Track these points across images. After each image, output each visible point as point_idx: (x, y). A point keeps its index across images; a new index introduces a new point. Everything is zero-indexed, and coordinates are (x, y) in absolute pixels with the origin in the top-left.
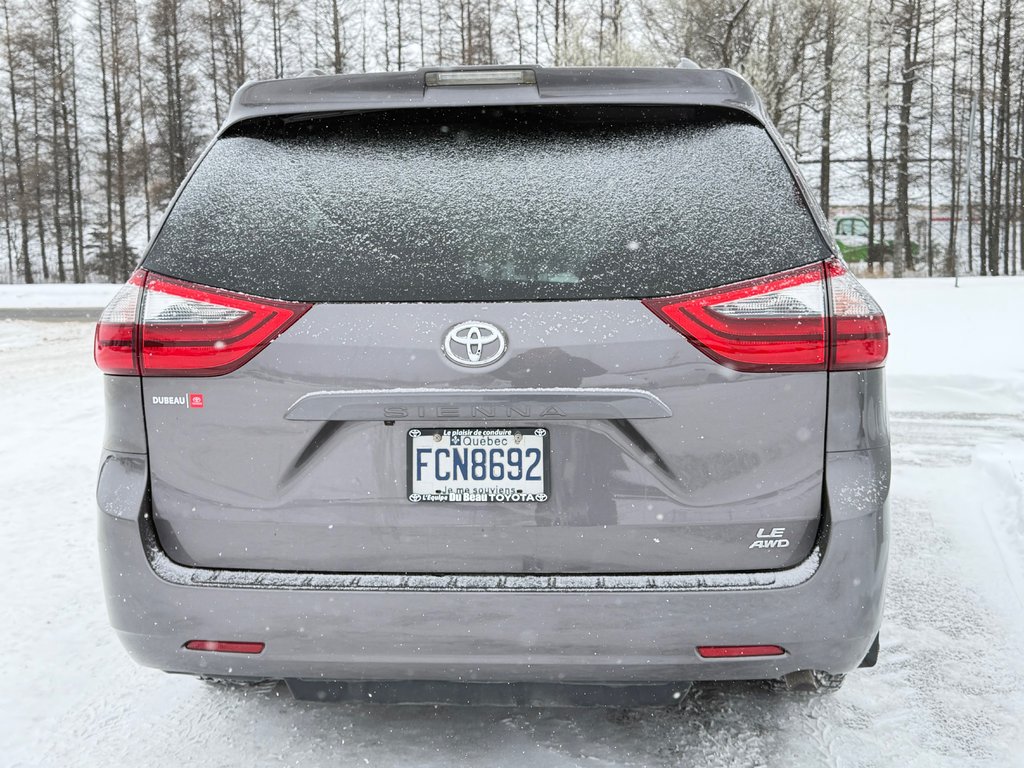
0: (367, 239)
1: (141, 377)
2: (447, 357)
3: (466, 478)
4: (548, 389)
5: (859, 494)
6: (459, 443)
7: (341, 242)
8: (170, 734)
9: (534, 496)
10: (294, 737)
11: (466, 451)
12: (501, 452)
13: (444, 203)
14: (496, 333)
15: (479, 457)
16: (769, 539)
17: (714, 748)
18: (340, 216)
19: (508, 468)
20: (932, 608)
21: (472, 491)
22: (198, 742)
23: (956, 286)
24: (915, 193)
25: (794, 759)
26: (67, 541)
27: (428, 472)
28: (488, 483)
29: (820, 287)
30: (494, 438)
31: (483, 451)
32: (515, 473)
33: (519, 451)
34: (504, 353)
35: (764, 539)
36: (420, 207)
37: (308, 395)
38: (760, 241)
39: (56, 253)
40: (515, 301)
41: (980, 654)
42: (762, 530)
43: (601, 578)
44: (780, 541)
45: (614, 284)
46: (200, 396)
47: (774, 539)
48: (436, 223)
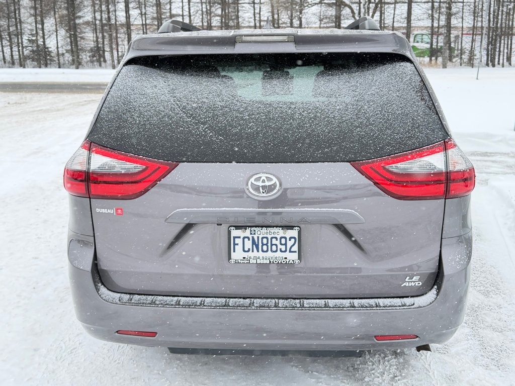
0: (206, 128)
1: (90, 198)
2: (250, 192)
3: (258, 251)
4: (302, 209)
5: (458, 259)
6: (255, 234)
7: (193, 129)
8: (104, 358)
9: (293, 261)
10: (166, 360)
11: (258, 237)
12: (276, 238)
13: (246, 108)
14: (275, 180)
15: (265, 241)
16: (411, 282)
17: (374, 366)
18: (192, 115)
19: (279, 246)
20: (475, 278)
21: (261, 258)
22: (118, 363)
23: (477, 79)
24: (454, 22)
25: (413, 372)
26: (37, 235)
27: (239, 248)
28: (270, 254)
29: (443, 156)
30: (272, 231)
31: (267, 238)
32: (283, 249)
33: (285, 238)
34: (279, 190)
35: (409, 282)
36: (234, 110)
37: (178, 210)
38: (412, 131)
39: (10, 50)
40: (284, 162)
41: (500, 307)
42: (408, 278)
43: (326, 300)
44: (417, 283)
45: (336, 154)
46: (121, 209)
47: (414, 282)
48: (243, 119)
